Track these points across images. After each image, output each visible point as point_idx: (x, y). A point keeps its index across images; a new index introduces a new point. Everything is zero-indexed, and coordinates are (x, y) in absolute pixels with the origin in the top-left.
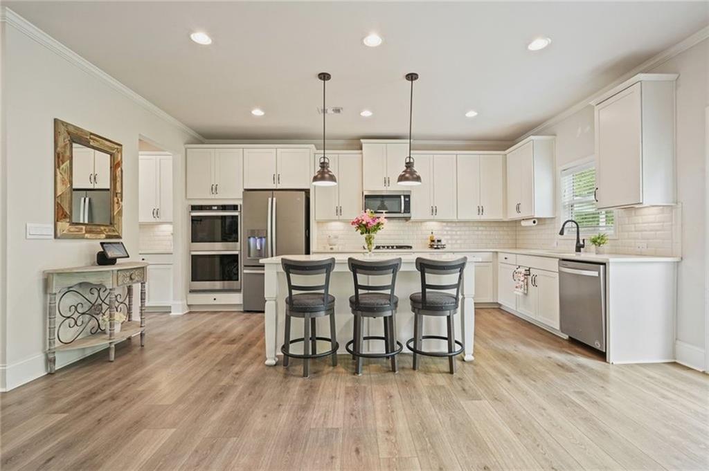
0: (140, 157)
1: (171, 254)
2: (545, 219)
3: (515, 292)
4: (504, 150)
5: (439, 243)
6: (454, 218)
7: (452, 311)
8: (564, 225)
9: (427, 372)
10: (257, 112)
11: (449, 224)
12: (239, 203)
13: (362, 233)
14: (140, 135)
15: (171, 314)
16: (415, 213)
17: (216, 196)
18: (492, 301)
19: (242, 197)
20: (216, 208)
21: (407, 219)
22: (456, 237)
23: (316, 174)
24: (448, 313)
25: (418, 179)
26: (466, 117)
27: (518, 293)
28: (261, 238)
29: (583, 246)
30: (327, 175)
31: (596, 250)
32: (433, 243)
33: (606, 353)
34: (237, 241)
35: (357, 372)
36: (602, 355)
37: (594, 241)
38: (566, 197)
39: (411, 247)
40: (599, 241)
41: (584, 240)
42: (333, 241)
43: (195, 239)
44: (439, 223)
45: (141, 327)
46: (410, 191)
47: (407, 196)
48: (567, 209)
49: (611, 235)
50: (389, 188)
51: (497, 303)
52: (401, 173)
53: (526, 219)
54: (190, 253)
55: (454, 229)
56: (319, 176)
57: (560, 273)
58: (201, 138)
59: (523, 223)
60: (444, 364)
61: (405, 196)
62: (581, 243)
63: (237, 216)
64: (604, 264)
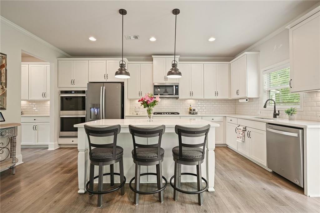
0: (22, 65)
1: (49, 117)
2: (253, 98)
3: (237, 140)
4: (230, 61)
5: (194, 111)
6: (202, 98)
7: (200, 162)
8: (266, 102)
9: (183, 202)
10: (92, 39)
11: (200, 101)
12: (86, 89)
13: (145, 107)
14: (22, 50)
15: (48, 149)
16: (181, 95)
17: (74, 86)
18: (223, 143)
19: (87, 86)
20: (74, 92)
21: (177, 98)
22: (204, 108)
23: (118, 70)
24: (197, 163)
25: (180, 74)
26: (209, 41)
27: (239, 141)
28: (97, 108)
29: (278, 115)
30: (124, 72)
31: (289, 118)
32: (191, 111)
33: (304, 188)
34: (85, 110)
35: (134, 203)
36: (301, 190)
37: (288, 112)
38: (266, 86)
39: (178, 114)
40: (292, 112)
41: (279, 111)
42: (137, 110)
43: (62, 109)
44: (194, 101)
45: (13, 163)
46: (179, 83)
47: (177, 86)
48: (266, 93)
49: (299, 108)
50: (167, 82)
51: (226, 144)
52: (169, 70)
53: (242, 99)
54: (59, 117)
55: (202, 103)
56: (119, 72)
57: (267, 131)
58: (67, 55)
59: (240, 101)
60: (194, 198)
61: (176, 86)
62: (277, 112)
63: (85, 97)
64: (302, 129)
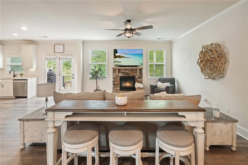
29: (16, 76)
31: (21, 77)
33: (27, 96)
48: (9, 66)
49: (24, 73)
64: (27, 79)
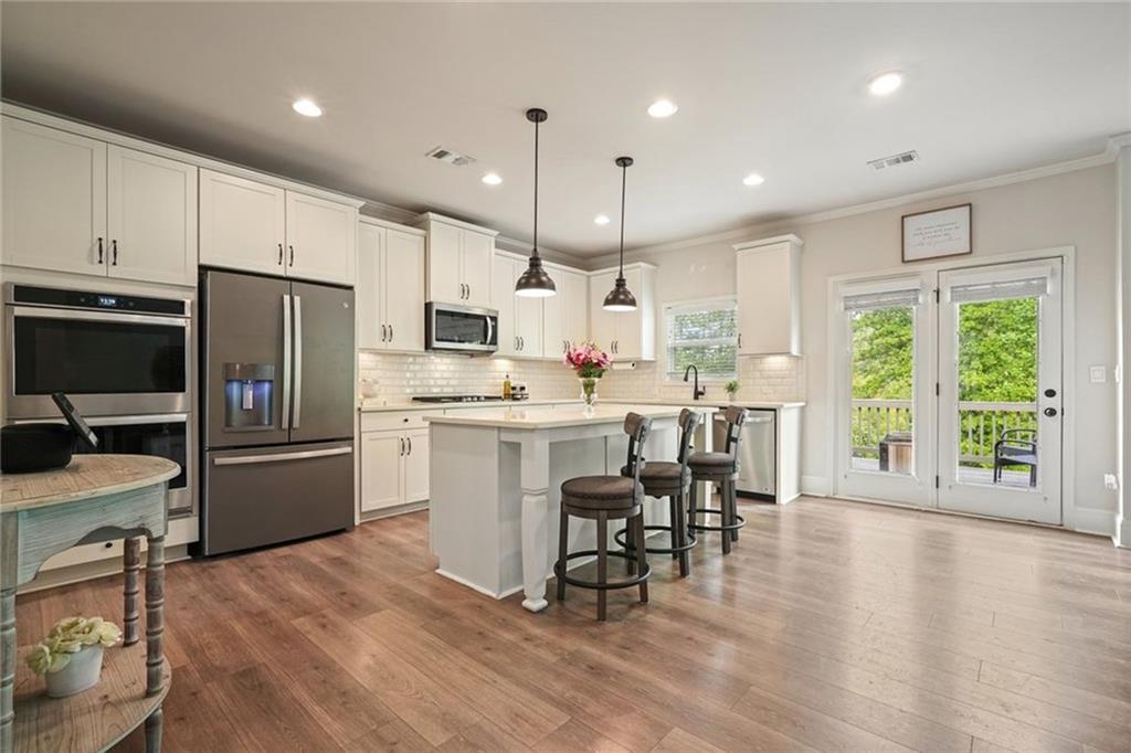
2: (646, 361)
4: (589, 270)
6: (540, 355)
12: (187, 296)
17: (114, 272)
19: (194, 284)
20: (111, 301)
21: (493, 353)
25: (633, 303)
29: (703, 394)
33: (775, 496)
38: (671, 338)
41: (703, 387)
43: (27, 386)
44: (512, 363)
46: (497, 312)
47: (494, 319)
50: (467, 303)
53: (623, 361)
61: (491, 319)
62: (700, 389)
63: (183, 329)
64: (775, 410)
